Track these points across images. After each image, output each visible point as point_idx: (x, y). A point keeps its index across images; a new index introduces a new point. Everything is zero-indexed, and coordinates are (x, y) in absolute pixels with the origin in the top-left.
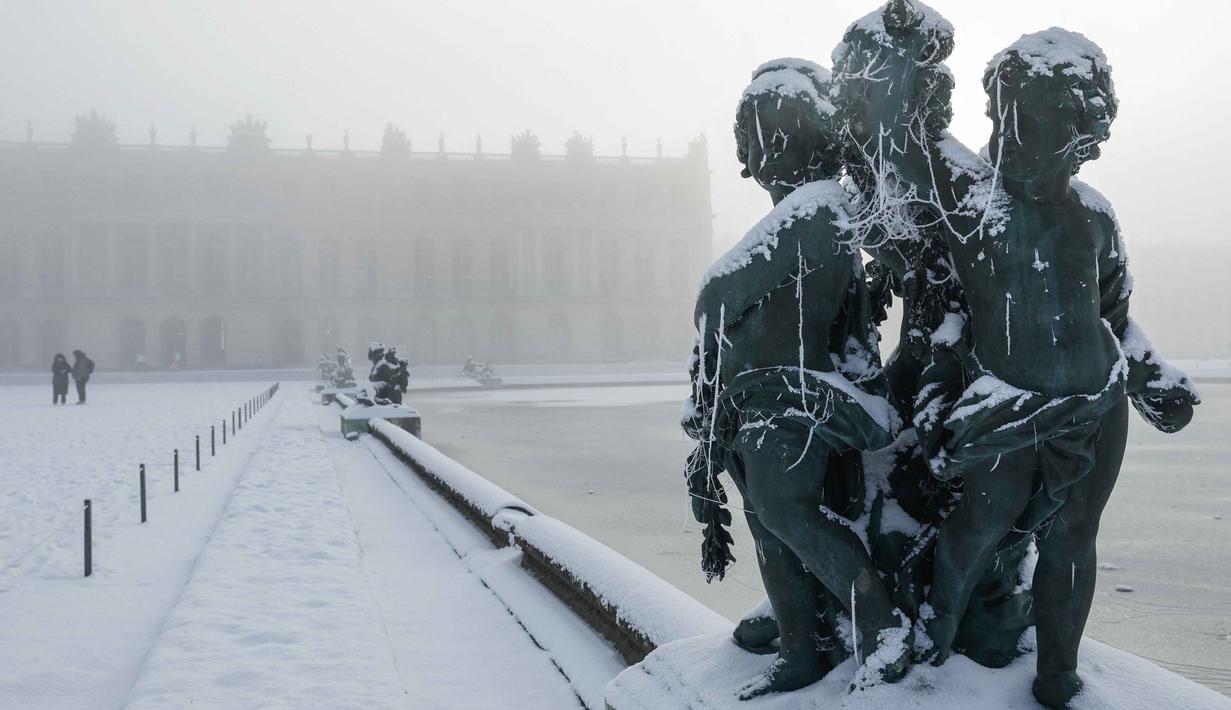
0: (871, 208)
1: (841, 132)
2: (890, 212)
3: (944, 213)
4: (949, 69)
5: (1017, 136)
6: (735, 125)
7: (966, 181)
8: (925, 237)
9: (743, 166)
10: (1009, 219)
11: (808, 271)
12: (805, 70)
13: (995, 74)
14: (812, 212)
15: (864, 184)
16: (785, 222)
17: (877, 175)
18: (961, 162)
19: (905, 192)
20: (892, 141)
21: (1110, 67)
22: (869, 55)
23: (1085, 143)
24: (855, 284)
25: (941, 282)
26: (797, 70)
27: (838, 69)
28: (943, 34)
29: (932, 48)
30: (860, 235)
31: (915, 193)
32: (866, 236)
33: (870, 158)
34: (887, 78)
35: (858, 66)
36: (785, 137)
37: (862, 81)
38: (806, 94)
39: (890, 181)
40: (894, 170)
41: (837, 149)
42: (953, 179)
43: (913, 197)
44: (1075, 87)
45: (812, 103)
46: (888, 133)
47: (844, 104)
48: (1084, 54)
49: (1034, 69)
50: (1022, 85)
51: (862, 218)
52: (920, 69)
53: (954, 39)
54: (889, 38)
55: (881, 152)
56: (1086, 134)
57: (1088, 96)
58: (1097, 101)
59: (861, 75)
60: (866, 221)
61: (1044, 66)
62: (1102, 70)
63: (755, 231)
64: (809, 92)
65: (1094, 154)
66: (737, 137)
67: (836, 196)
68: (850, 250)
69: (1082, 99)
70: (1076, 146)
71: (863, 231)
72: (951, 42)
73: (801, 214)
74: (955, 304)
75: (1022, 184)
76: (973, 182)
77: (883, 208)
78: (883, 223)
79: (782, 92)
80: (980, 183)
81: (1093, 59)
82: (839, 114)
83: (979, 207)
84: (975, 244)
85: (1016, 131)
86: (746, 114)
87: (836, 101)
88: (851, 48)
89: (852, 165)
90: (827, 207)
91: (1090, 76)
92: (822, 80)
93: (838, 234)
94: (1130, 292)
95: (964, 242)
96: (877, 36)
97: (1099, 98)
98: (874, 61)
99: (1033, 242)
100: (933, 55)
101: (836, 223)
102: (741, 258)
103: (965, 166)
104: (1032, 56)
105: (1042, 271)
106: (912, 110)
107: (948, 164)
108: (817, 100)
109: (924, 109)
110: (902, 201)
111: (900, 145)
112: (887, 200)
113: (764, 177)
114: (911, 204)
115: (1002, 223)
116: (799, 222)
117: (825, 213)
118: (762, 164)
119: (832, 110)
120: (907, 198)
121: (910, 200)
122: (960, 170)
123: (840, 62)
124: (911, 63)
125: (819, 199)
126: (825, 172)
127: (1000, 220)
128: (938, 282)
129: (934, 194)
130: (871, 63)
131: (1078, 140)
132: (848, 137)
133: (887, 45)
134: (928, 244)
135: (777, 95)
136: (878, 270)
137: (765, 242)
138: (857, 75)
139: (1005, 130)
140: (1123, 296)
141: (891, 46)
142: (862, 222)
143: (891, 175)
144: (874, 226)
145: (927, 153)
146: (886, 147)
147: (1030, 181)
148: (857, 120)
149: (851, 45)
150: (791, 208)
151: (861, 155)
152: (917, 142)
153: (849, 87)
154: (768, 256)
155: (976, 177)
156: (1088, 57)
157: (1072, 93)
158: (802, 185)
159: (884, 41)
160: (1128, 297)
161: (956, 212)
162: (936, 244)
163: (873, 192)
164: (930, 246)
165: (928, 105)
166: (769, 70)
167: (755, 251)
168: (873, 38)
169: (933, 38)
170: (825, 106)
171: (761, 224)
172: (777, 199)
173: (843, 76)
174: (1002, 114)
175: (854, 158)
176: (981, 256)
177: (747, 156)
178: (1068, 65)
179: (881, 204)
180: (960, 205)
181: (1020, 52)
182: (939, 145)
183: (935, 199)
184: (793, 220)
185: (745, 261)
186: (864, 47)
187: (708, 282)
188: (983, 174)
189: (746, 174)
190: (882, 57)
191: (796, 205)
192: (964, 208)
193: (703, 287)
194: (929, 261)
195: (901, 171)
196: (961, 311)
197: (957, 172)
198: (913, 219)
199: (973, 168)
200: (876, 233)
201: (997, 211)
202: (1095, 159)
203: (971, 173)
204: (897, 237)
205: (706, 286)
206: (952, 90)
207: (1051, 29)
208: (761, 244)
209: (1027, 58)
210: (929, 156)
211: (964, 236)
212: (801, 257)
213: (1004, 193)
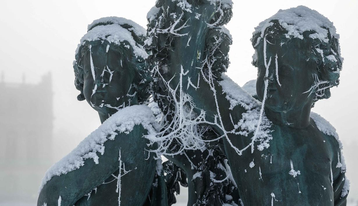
0: (172, 126)
1: (152, 71)
2: (186, 129)
3: (225, 132)
4: (228, 31)
5: (278, 80)
6: (74, 62)
7: (240, 110)
8: (209, 148)
9: (79, 92)
10: (272, 138)
11: (126, 172)
12: (126, 26)
13: (262, 35)
14: (130, 128)
15: (167, 109)
16: (110, 135)
17: (177, 103)
18: (236, 96)
19: (196, 116)
20: (189, 79)
21: (338, 35)
22: (175, 16)
23: (323, 87)
24: (157, 180)
25: (221, 181)
26: (121, 26)
27: (151, 25)
28: (226, 6)
29: (218, 15)
30: (164, 146)
31: (204, 117)
32: (168, 147)
33: (172, 91)
34: (187, 34)
35: (167, 23)
36: (111, 73)
37: (169, 35)
38: (127, 43)
39: (186, 108)
40: (189, 100)
41: (147, 83)
42: (231, 108)
43: (203, 120)
44: (317, 47)
45: (131, 50)
46: (186, 73)
47: (154, 52)
48: (322, 25)
49: (290, 33)
50: (282, 44)
51: (166, 134)
52: (210, 29)
53: (233, 10)
54: (190, 6)
55: (181, 86)
56: (324, 80)
57: (326, 54)
58: (332, 58)
59: (169, 31)
60: (168, 136)
61: (296, 31)
62: (333, 37)
63: (87, 140)
64: (129, 41)
65: (327, 95)
66: (75, 71)
67: (147, 117)
68: (156, 157)
69: (322, 56)
70: (317, 88)
71: (166, 142)
72: (231, 12)
73: (122, 129)
74: (229, 197)
75: (280, 113)
76: (245, 111)
77: (181, 126)
78: (180, 138)
79: (110, 40)
80: (250, 112)
81: (328, 29)
82: (151, 58)
83: (250, 129)
84: (248, 156)
85: (277, 77)
86: (83, 54)
87: (149, 49)
88: (161, 11)
89: (159, 95)
90: (141, 124)
91: (327, 41)
92: (138, 33)
93: (148, 145)
94: (348, 191)
95: (240, 154)
96: (181, 3)
97: (332, 56)
98: (178, 21)
99: (289, 156)
100: (219, 20)
101: (147, 137)
102: (76, 162)
103: (239, 100)
104: (288, 24)
105: (296, 177)
106: (203, 57)
107: (227, 97)
108: (135, 47)
109: (211, 58)
110: (195, 122)
111: (194, 82)
112: (184, 122)
113: (95, 101)
114: (200, 125)
115: (267, 141)
116: (120, 135)
117: (140, 130)
118: (94, 91)
119: (145, 55)
120: (198, 120)
121: (200, 122)
122: (236, 102)
123: (153, 21)
124: (204, 25)
125: (135, 119)
126: (139, 99)
127: (265, 139)
128: (218, 181)
129: (218, 119)
130: (176, 22)
131: (319, 84)
132: (157, 75)
133: (188, 10)
134: (211, 153)
135: (106, 42)
136: (170, 168)
137: (94, 150)
138: (165, 31)
139: (270, 75)
140: (344, 194)
141: (191, 12)
142: (166, 137)
143: (187, 103)
144: (174, 139)
145: (213, 89)
146: (185, 83)
147: (285, 112)
148: (164, 63)
149: (161, 9)
150: (115, 125)
151: (165, 88)
152: (207, 80)
153: (159, 39)
154: (96, 160)
155: (247, 107)
156: (324, 27)
157: (316, 51)
158: (122, 108)
159: (185, 7)
160: (347, 195)
161: (233, 131)
162: (216, 153)
163: (173, 115)
164: (212, 155)
165: (215, 55)
166: (100, 24)
167: (86, 157)
168: (178, 5)
169: (219, 8)
170: (140, 52)
171: (91, 136)
172: (104, 118)
173: (156, 31)
174: (267, 64)
175: (160, 89)
176: (252, 165)
177: (82, 85)
178: (313, 32)
179: (180, 124)
180: (236, 127)
181: (280, 21)
182: (221, 83)
183: (219, 122)
184: (117, 134)
185: (79, 163)
186: (171, 11)
187: (49, 178)
188: (251, 105)
189: (81, 98)
190: (184, 19)
191: (118, 123)
192: (239, 129)
193: (45, 183)
194: (212, 165)
195: (194, 101)
196: (233, 202)
197: (233, 103)
198: (201, 135)
199: (245, 101)
200: (175, 145)
201: (263, 132)
202: (327, 98)
203: (243, 105)
204: (190, 148)
205: (48, 182)
206: (230, 46)
207: (299, 7)
208: (91, 151)
209: (285, 25)
210: (215, 91)
211: (240, 150)
212: (121, 161)
213: (267, 120)
